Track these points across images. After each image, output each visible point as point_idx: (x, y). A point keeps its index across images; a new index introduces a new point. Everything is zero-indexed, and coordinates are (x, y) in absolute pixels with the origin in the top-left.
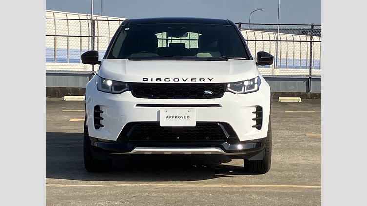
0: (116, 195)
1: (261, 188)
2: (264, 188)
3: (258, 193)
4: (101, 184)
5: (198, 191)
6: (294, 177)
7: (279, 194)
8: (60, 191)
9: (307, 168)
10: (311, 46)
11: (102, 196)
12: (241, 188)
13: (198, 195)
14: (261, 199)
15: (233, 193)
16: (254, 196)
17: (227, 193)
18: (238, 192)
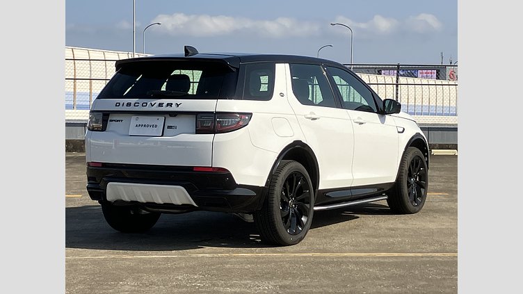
0: (193, 268)
1: (358, 257)
2: (362, 257)
3: (356, 264)
4: (174, 255)
5: (286, 261)
6: (393, 243)
7: (380, 264)
8: (128, 263)
9: (406, 233)
10: (397, 90)
11: (179, 269)
12: (336, 258)
13: (287, 266)
14: (360, 270)
15: (327, 263)
16: (351, 267)
17: (319, 263)
18: (333, 262)
